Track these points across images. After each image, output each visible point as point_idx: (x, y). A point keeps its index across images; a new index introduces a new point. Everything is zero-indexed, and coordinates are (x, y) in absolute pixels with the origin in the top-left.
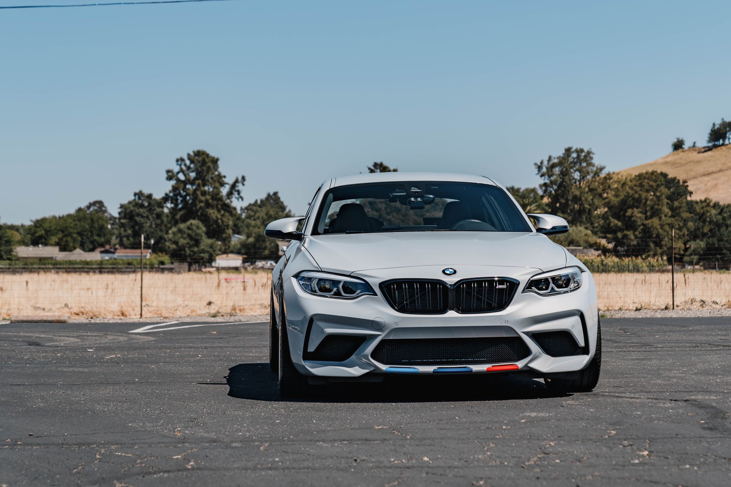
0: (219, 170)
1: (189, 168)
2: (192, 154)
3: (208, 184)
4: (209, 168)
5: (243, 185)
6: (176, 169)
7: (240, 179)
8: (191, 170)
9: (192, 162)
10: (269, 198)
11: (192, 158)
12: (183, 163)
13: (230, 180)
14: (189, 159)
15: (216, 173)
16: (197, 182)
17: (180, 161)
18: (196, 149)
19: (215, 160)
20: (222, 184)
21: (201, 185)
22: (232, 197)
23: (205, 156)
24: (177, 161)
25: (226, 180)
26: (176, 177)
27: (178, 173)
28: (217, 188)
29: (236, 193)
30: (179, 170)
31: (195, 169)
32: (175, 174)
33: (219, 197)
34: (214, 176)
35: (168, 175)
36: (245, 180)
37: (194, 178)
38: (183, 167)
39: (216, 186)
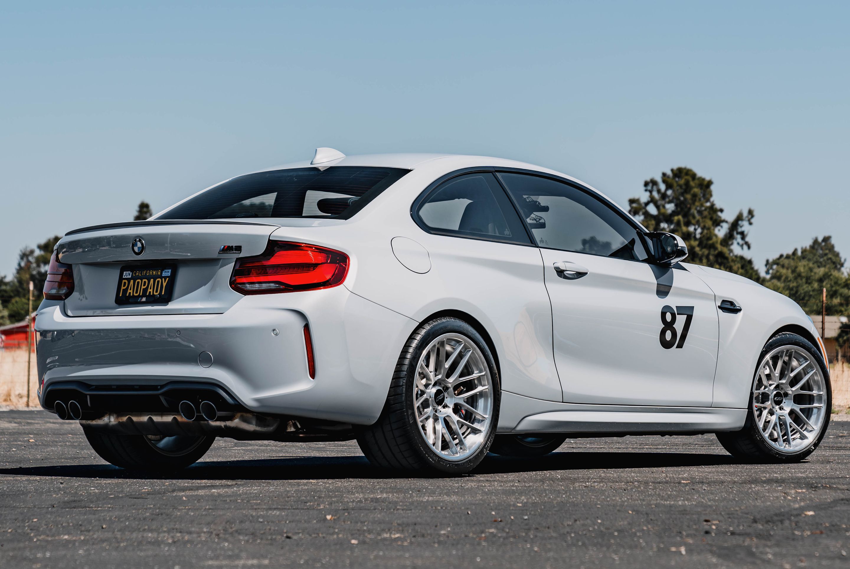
0: (712, 199)
1: (664, 196)
2: (669, 173)
3: (693, 221)
4: (695, 196)
5: (751, 224)
6: (644, 197)
7: (745, 214)
8: (667, 200)
9: (669, 186)
10: (816, 247)
11: (670, 181)
12: (655, 188)
13: (729, 216)
14: (664, 181)
15: (708, 204)
16: (676, 218)
17: (651, 184)
18: (675, 167)
19: (705, 183)
20: (717, 222)
21: (682, 223)
22: (732, 244)
23: (689, 178)
24: (646, 184)
25: (723, 216)
26: (644, 210)
27: (647, 204)
28: (709, 229)
29: (739, 237)
30: (649, 199)
31: (673, 198)
32: (643, 205)
33: (711, 242)
34: (703, 208)
35: (632, 208)
36: (753, 216)
37: (673, 212)
38: (655, 194)
39: (707, 225)
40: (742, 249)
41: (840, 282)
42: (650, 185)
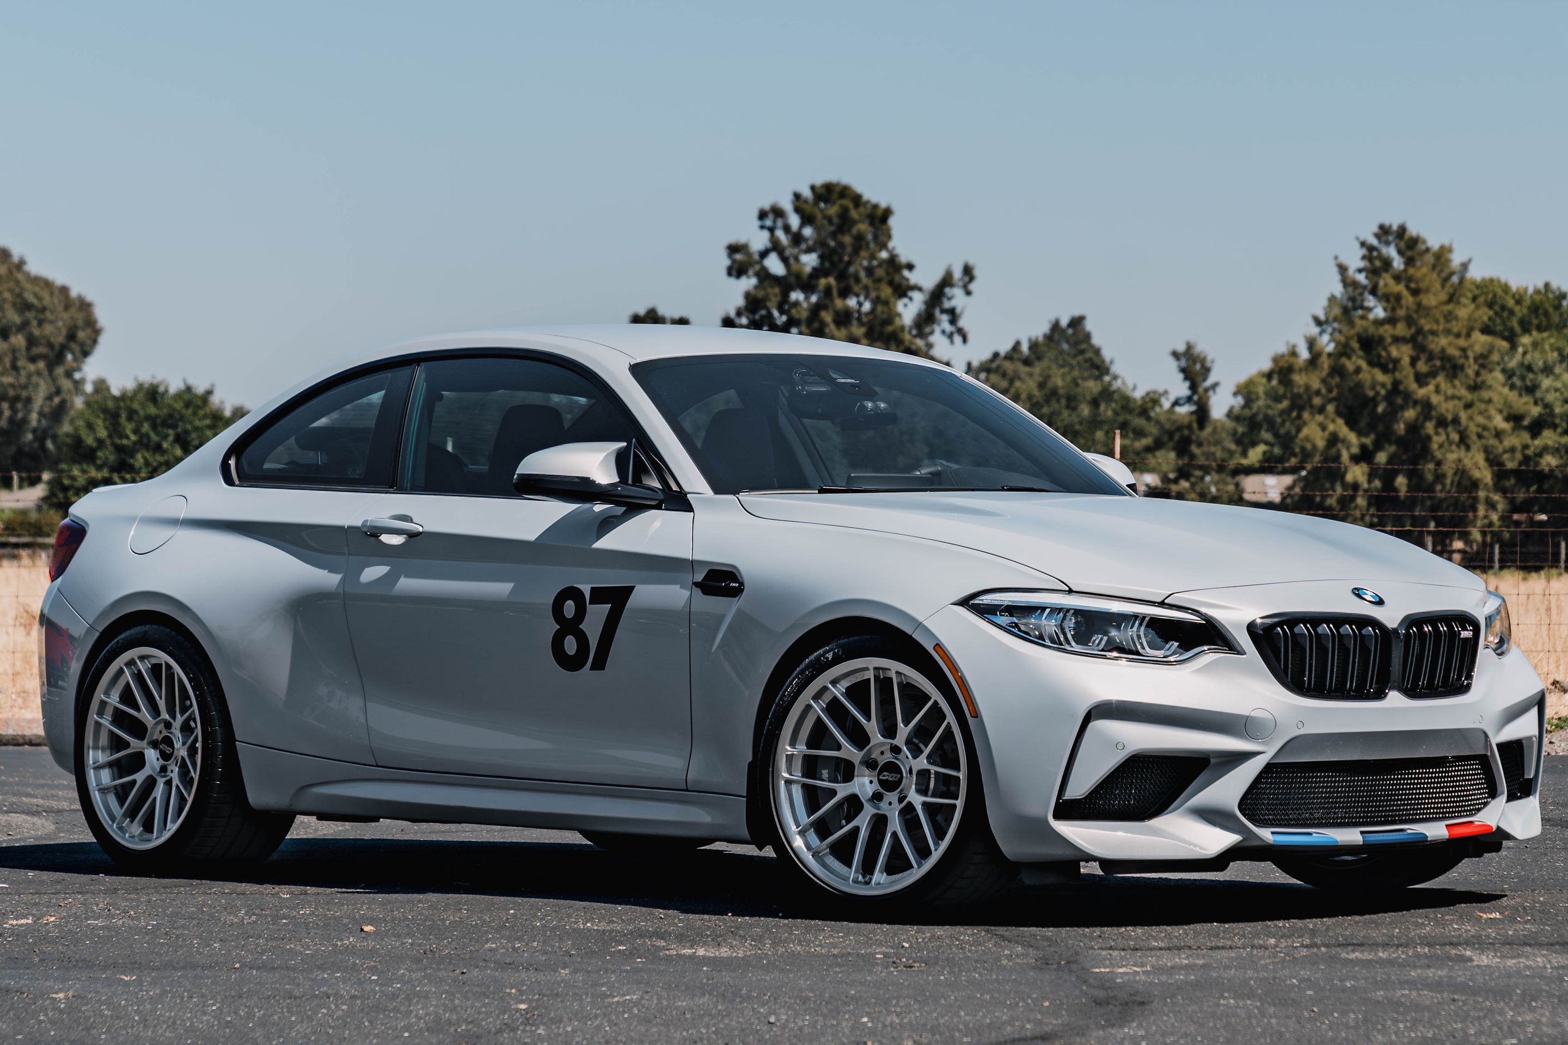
0: (891, 245)
1: (797, 239)
2: (807, 193)
3: (856, 289)
4: (860, 238)
5: (968, 293)
6: (758, 240)
7: (957, 274)
8: (803, 246)
9: (807, 219)
10: (1056, 336)
11: (808, 208)
12: (780, 223)
14: (797, 210)
15: (884, 255)
16: (823, 282)
18: (819, 181)
19: (879, 213)
20: (902, 290)
21: (835, 292)
22: (932, 333)
23: (847, 203)
24: (762, 215)
25: (913, 277)
26: (757, 267)
27: (764, 254)
28: (886, 303)
29: (945, 318)
30: (769, 245)
31: (815, 243)
32: (756, 257)
33: (890, 329)
34: (875, 263)
35: (734, 261)
36: (972, 278)
37: (814, 269)
38: (780, 234)
39: (883, 295)
40: (952, 342)
41: (1131, 405)
42: (771, 216)
